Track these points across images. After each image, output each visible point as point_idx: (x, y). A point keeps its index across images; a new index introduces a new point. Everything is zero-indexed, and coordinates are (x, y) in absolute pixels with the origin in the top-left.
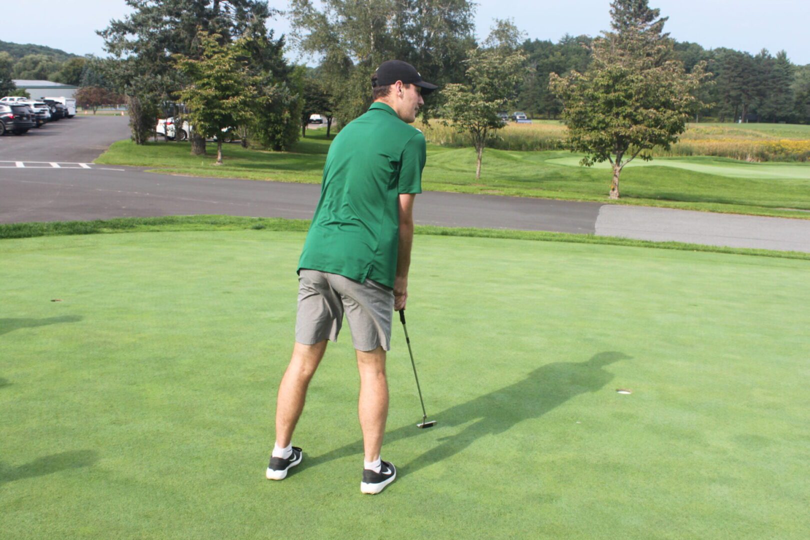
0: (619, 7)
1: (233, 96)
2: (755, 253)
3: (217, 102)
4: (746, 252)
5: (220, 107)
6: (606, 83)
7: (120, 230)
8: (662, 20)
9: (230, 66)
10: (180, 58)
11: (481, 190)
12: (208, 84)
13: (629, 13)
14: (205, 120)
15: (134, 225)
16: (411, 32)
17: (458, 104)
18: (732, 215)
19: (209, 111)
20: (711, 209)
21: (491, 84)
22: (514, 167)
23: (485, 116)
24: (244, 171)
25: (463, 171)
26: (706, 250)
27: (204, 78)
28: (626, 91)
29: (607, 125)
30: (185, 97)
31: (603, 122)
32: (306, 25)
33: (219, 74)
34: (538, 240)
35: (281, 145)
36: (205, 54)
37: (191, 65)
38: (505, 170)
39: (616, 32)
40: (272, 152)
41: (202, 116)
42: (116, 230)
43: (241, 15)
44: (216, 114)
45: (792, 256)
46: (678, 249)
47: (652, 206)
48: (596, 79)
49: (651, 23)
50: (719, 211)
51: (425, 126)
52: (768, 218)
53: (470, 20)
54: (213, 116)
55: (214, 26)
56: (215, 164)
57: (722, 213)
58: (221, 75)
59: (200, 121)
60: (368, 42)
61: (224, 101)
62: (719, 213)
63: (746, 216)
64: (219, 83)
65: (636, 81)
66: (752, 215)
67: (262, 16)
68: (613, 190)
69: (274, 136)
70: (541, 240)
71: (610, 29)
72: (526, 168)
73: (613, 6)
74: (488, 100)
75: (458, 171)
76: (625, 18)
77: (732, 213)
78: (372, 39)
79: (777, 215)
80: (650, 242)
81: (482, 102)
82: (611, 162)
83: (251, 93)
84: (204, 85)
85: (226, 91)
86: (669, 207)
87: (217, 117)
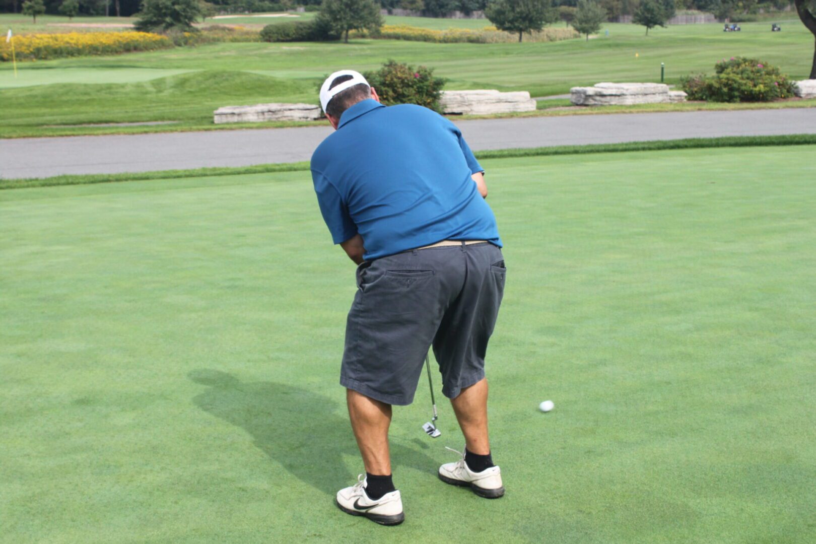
2: (178, 174)
4: (166, 175)
18: (26, 140)
26: (118, 180)
45: (218, 172)
46: (85, 183)
50: (6, 136)
52: (73, 138)
57: (10, 138)
62: (7, 138)
63: (43, 139)
66: (50, 136)
77: (24, 137)
79: (80, 132)
80: (37, 179)
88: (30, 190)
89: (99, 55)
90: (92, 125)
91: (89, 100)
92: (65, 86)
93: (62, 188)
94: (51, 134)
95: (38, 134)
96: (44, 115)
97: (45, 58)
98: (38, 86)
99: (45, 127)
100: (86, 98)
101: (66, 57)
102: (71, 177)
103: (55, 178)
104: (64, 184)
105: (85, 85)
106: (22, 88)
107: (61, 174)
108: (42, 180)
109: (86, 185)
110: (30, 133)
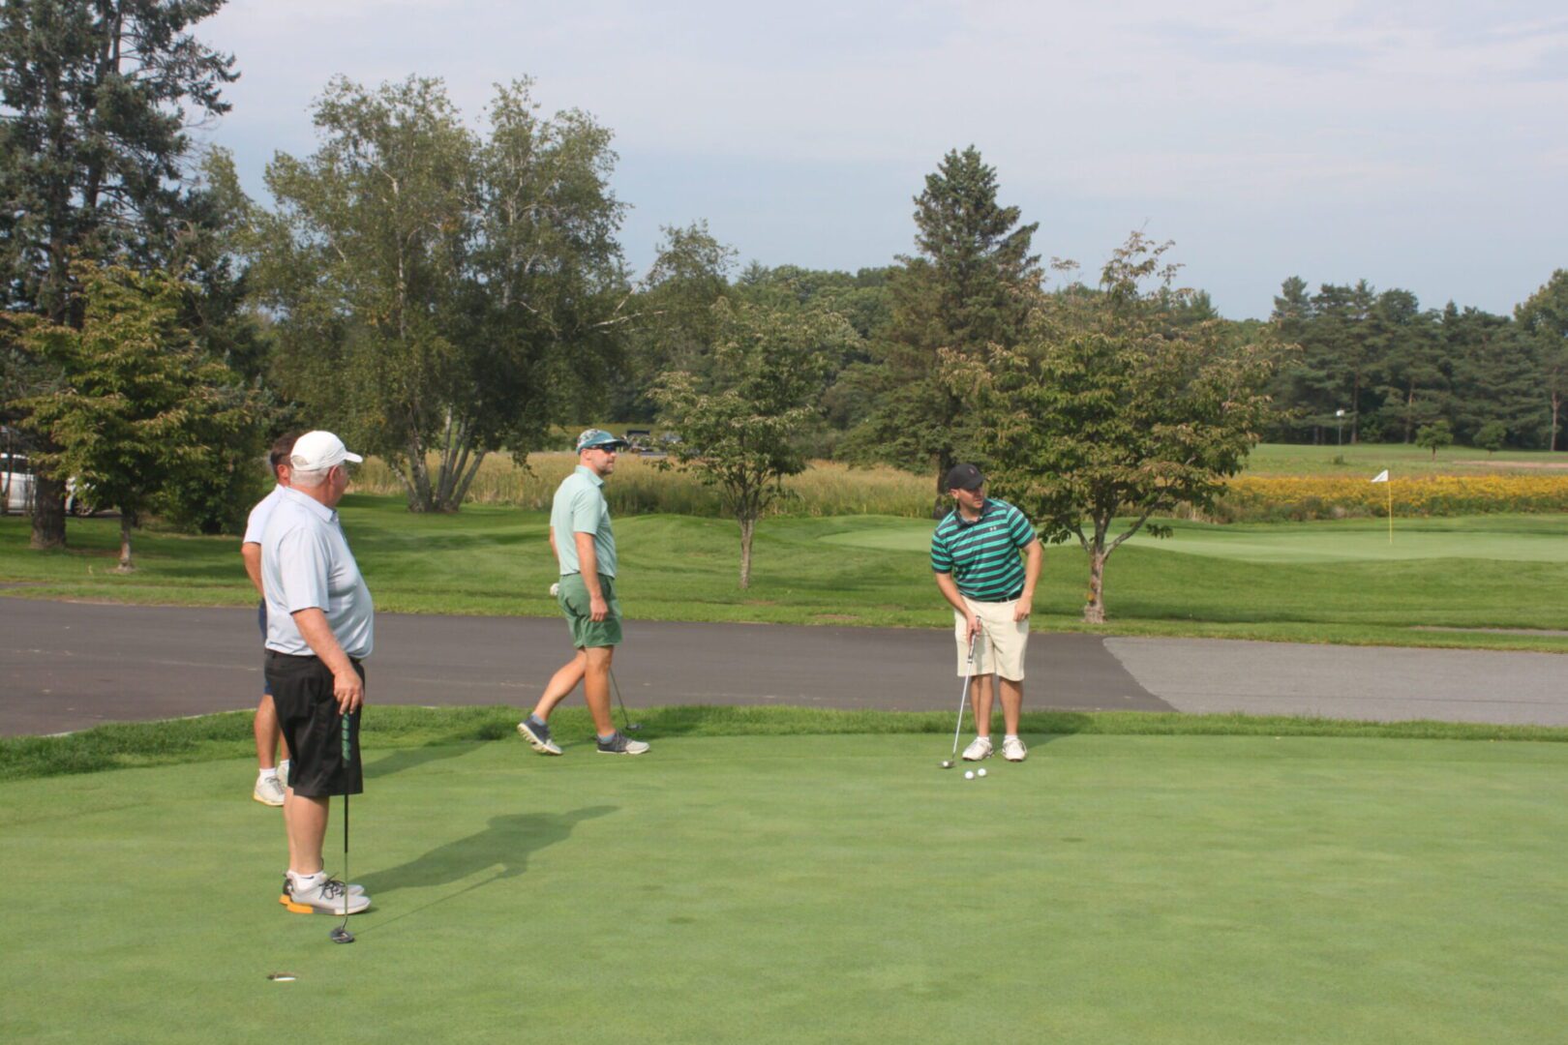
0: (933, 205)
1: (166, 408)
3: (127, 426)
5: (131, 436)
6: (1072, 370)
7: (164, 758)
8: (1027, 231)
9: (154, 340)
10: (32, 324)
11: (810, 614)
12: (100, 382)
13: (956, 217)
14: (99, 468)
15: (191, 742)
16: (483, 261)
17: (704, 421)
18: (1381, 648)
19: (106, 447)
20: (1331, 639)
21: (774, 378)
22: (784, 556)
23: (762, 449)
24: (216, 585)
25: (676, 570)
27: (89, 369)
28: (1112, 386)
29: (1080, 462)
30: (44, 414)
31: (1069, 454)
32: (240, 248)
33: (131, 360)
34: (1143, 733)
35: (219, 519)
36: (88, 311)
37: (58, 340)
38: (766, 565)
39: (931, 258)
40: (200, 537)
41: (93, 457)
42: (155, 759)
43: (155, 222)
44: (120, 452)
46: (1455, 738)
47: (1202, 636)
48: (1048, 360)
49: (1001, 238)
50: (1350, 640)
51: (519, 469)
52: (1457, 651)
53: (613, 236)
54: (118, 457)
55: (94, 246)
56: (115, 571)
57: (1357, 644)
58: (136, 361)
59: (86, 469)
60: (391, 282)
61: (145, 422)
62: (1351, 644)
63: (1408, 650)
64: (130, 381)
65: (1135, 364)
66: (1420, 646)
67: (206, 225)
68: (1093, 603)
69: (201, 502)
70: (1151, 733)
71: (915, 252)
72: (810, 557)
73: (920, 202)
74: (767, 412)
75: (664, 569)
76: (949, 228)
77: (1378, 645)
78: (401, 275)
79: (1470, 643)
80: (1376, 724)
81: (757, 418)
82: (1083, 539)
83: (203, 402)
84: (90, 385)
85: (145, 400)
86: (1242, 638)
87: (124, 459)
88: (1360, 741)
89: (1533, 512)
90: (1497, 631)
91: (1497, 588)
92: (1461, 562)
93: (1413, 743)
94: (1422, 642)
95: (1400, 641)
96: (1420, 608)
97: (1444, 515)
98: (1419, 560)
99: (1420, 628)
100: (1494, 583)
101: (1477, 514)
102: (1434, 724)
103: (1406, 724)
104: (1418, 737)
105: (1497, 562)
106: (1394, 561)
107: (1418, 719)
108: (1384, 726)
109: (1458, 741)
110: (1389, 640)
